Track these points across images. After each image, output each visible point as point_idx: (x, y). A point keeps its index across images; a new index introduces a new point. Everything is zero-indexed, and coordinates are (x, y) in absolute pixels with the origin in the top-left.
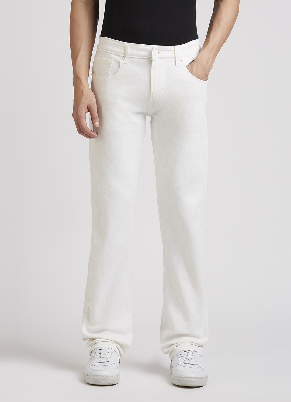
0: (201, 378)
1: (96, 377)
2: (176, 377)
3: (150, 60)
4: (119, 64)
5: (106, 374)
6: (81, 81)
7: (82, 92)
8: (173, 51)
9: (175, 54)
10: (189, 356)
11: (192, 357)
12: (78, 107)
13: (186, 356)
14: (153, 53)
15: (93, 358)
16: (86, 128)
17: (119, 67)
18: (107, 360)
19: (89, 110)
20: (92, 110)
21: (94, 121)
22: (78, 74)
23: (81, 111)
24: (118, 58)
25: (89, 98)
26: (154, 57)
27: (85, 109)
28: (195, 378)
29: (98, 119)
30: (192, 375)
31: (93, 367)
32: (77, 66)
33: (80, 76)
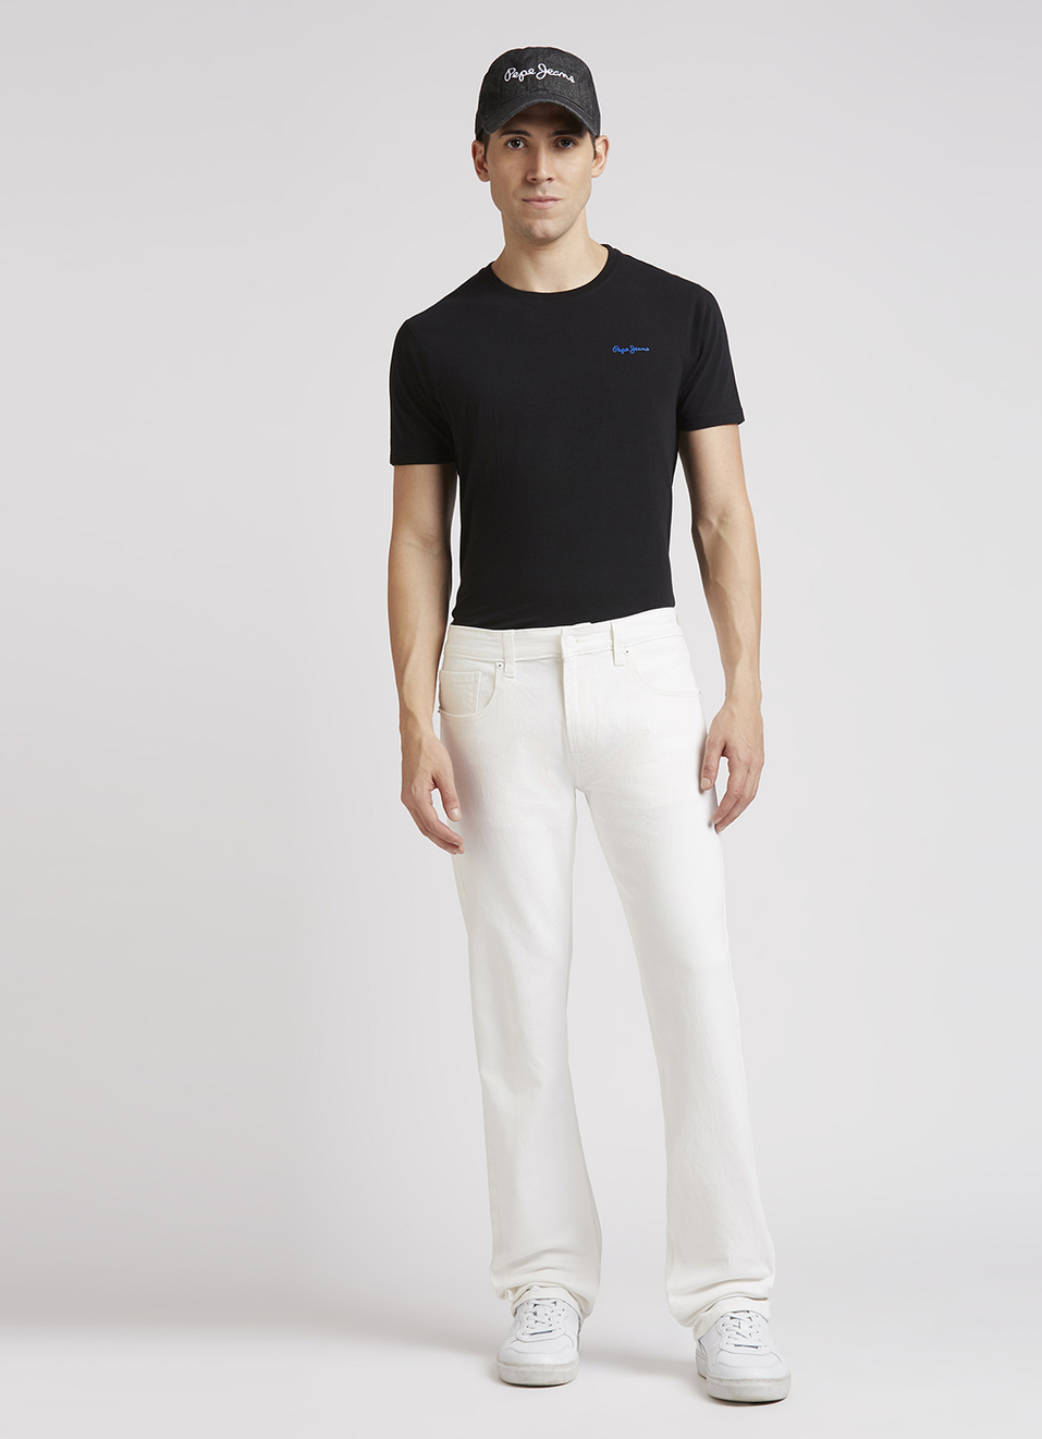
0: (778, 1380)
1: (523, 1369)
2: (721, 1380)
3: (559, 661)
4: (494, 678)
5: (547, 1360)
6: (415, 720)
7: (420, 746)
8: (609, 633)
9: (612, 638)
10: (745, 1328)
11: (751, 1331)
12: (412, 781)
13: (737, 1329)
14: (563, 644)
15: (518, 1324)
16: (437, 824)
17: (494, 688)
18: (550, 1329)
19: (436, 784)
20: (443, 784)
21: (449, 807)
22: (408, 706)
23: (419, 789)
24: (490, 668)
25: (436, 757)
26: (567, 653)
27: (428, 783)
28: (765, 1380)
29: (458, 803)
30: (758, 1374)
31: (518, 1346)
32: (405, 687)
33: (412, 709)
